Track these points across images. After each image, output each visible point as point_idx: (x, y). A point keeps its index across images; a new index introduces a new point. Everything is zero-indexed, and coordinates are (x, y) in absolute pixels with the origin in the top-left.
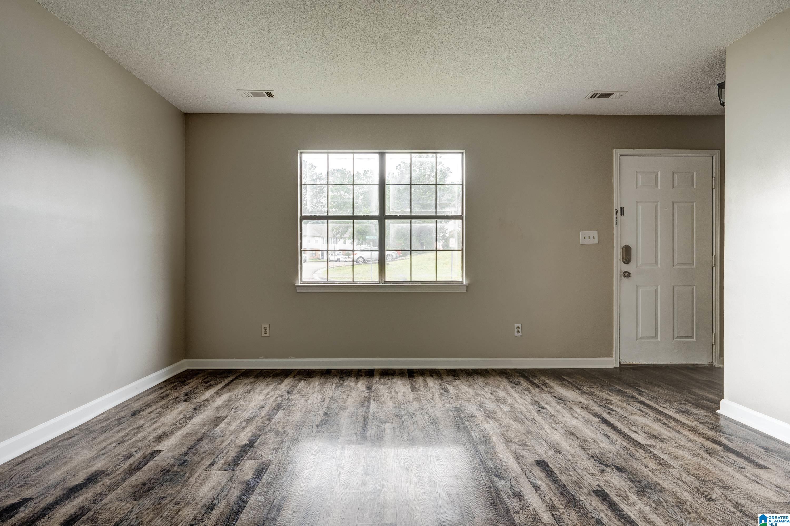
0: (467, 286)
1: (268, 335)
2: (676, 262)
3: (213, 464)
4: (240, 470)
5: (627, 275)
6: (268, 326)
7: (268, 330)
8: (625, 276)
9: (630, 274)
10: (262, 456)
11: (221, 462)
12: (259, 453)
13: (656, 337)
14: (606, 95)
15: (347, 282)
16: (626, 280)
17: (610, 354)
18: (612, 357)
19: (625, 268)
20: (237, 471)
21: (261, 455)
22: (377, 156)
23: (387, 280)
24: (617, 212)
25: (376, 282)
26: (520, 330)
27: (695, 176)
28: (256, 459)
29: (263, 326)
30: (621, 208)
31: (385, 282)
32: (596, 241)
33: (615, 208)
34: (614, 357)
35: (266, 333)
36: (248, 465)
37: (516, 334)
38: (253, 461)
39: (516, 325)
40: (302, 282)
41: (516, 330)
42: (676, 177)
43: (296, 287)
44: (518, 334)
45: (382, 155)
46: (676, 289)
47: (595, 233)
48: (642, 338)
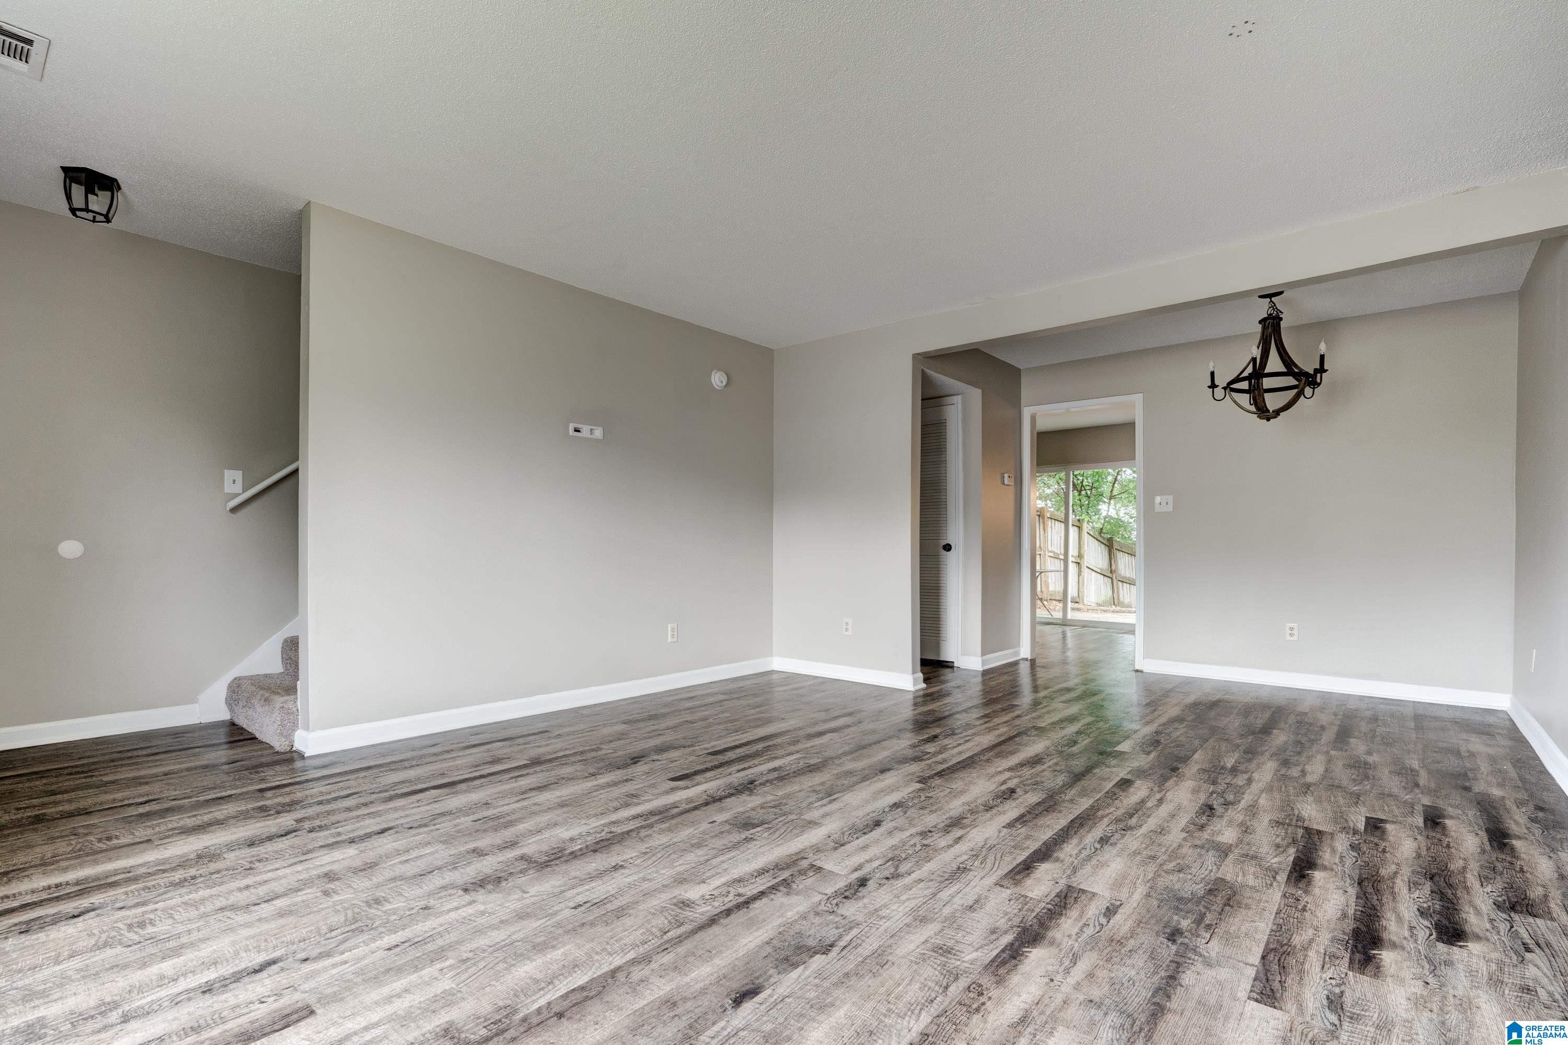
3: (1110, 912)
4: (1057, 883)
10: (1009, 900)
11: (1094, 910)
12: (1013, 908)
20: (1063, 882)
21: (1012, 902)
28: (1023, 896)
36: (1043, 888)
38: (1030, 895)
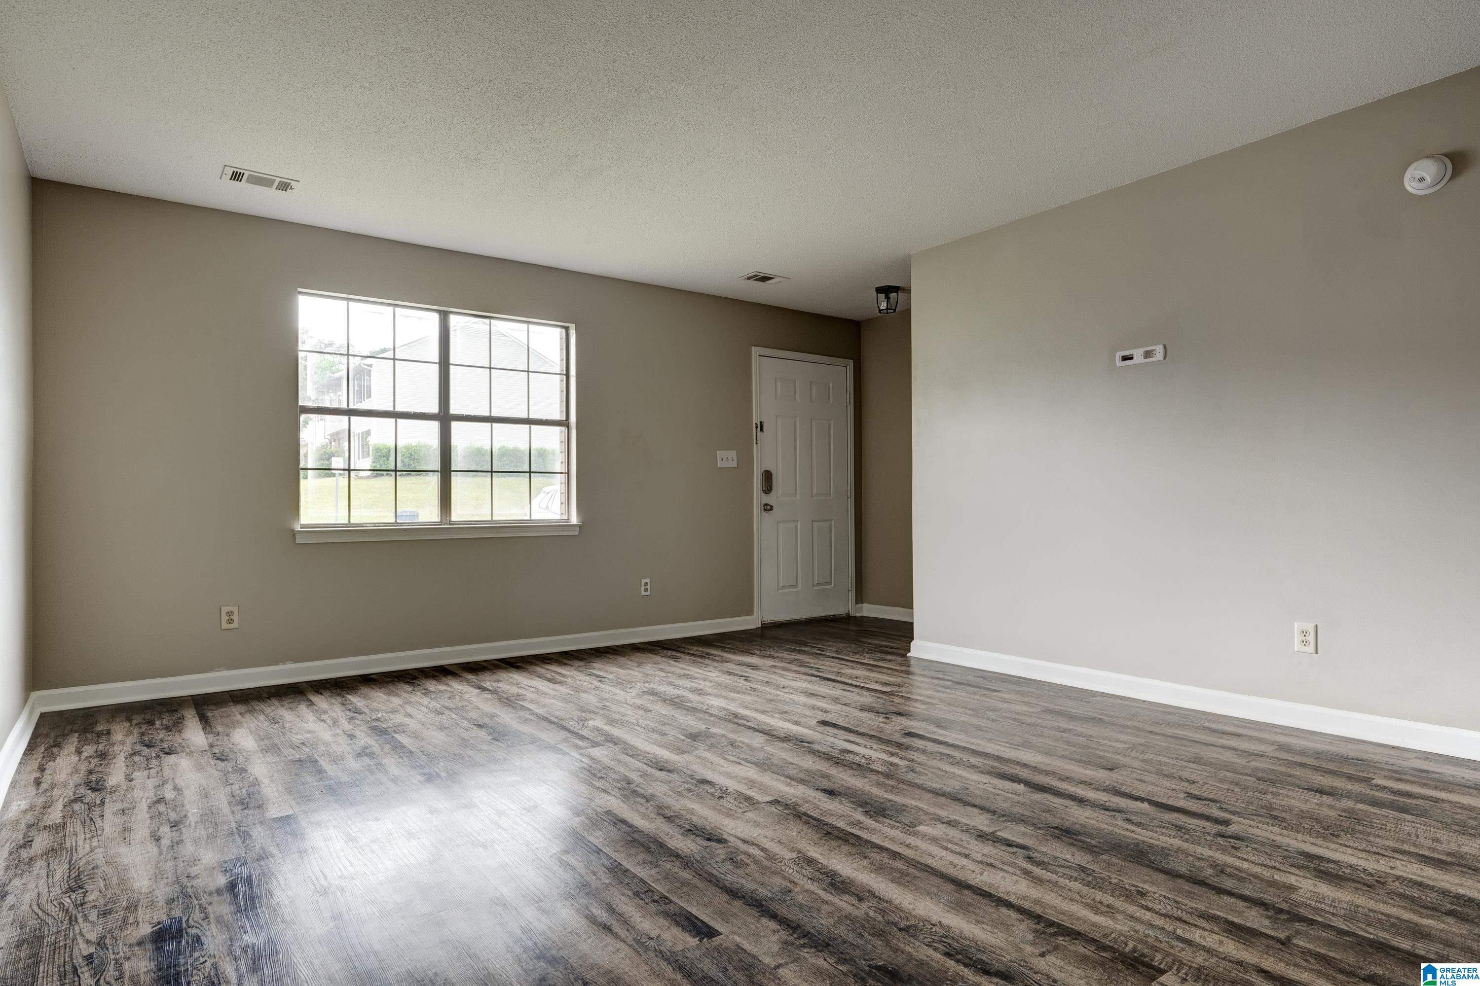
0: (580, 526)
1: (235, 625)
2: (815, 492)
5: (768, 508)
6: (235, 609)
7: (235, 617)
8: (765, 510)
9: (772, 506)
13: (796, 586)
14: (765, 279)
15: (386, 524)
16: (765, 514)
17: (750, 612)
18: (752, 614)
19: (766, 499)
22: (435, 317)
23: (453, 519)
24: (757, 428)
25: (435, 523)
26: (648, 587)
27: (831, 388)
29: (225, 610)
30: (761, 423)
31: (451, 523)
32: (734, 464)
33: (754, 422)
34: (755, 614)
35: (231, 621)
37: (643, 593)
39: (644, 581)
40: (303, 526)
41: (643, 587)
42: (814, 388)
43: (293, 534)
44: (646, 594)
45: (444, 317)
46: (816, 525)
47: (733, 454)
48: (784, 587)
